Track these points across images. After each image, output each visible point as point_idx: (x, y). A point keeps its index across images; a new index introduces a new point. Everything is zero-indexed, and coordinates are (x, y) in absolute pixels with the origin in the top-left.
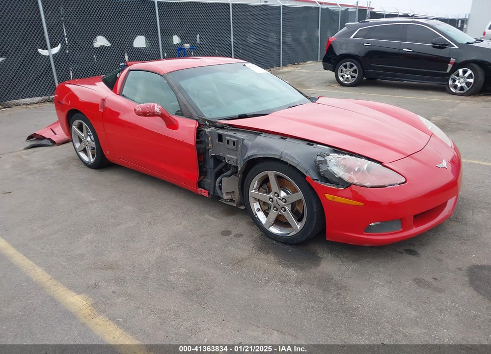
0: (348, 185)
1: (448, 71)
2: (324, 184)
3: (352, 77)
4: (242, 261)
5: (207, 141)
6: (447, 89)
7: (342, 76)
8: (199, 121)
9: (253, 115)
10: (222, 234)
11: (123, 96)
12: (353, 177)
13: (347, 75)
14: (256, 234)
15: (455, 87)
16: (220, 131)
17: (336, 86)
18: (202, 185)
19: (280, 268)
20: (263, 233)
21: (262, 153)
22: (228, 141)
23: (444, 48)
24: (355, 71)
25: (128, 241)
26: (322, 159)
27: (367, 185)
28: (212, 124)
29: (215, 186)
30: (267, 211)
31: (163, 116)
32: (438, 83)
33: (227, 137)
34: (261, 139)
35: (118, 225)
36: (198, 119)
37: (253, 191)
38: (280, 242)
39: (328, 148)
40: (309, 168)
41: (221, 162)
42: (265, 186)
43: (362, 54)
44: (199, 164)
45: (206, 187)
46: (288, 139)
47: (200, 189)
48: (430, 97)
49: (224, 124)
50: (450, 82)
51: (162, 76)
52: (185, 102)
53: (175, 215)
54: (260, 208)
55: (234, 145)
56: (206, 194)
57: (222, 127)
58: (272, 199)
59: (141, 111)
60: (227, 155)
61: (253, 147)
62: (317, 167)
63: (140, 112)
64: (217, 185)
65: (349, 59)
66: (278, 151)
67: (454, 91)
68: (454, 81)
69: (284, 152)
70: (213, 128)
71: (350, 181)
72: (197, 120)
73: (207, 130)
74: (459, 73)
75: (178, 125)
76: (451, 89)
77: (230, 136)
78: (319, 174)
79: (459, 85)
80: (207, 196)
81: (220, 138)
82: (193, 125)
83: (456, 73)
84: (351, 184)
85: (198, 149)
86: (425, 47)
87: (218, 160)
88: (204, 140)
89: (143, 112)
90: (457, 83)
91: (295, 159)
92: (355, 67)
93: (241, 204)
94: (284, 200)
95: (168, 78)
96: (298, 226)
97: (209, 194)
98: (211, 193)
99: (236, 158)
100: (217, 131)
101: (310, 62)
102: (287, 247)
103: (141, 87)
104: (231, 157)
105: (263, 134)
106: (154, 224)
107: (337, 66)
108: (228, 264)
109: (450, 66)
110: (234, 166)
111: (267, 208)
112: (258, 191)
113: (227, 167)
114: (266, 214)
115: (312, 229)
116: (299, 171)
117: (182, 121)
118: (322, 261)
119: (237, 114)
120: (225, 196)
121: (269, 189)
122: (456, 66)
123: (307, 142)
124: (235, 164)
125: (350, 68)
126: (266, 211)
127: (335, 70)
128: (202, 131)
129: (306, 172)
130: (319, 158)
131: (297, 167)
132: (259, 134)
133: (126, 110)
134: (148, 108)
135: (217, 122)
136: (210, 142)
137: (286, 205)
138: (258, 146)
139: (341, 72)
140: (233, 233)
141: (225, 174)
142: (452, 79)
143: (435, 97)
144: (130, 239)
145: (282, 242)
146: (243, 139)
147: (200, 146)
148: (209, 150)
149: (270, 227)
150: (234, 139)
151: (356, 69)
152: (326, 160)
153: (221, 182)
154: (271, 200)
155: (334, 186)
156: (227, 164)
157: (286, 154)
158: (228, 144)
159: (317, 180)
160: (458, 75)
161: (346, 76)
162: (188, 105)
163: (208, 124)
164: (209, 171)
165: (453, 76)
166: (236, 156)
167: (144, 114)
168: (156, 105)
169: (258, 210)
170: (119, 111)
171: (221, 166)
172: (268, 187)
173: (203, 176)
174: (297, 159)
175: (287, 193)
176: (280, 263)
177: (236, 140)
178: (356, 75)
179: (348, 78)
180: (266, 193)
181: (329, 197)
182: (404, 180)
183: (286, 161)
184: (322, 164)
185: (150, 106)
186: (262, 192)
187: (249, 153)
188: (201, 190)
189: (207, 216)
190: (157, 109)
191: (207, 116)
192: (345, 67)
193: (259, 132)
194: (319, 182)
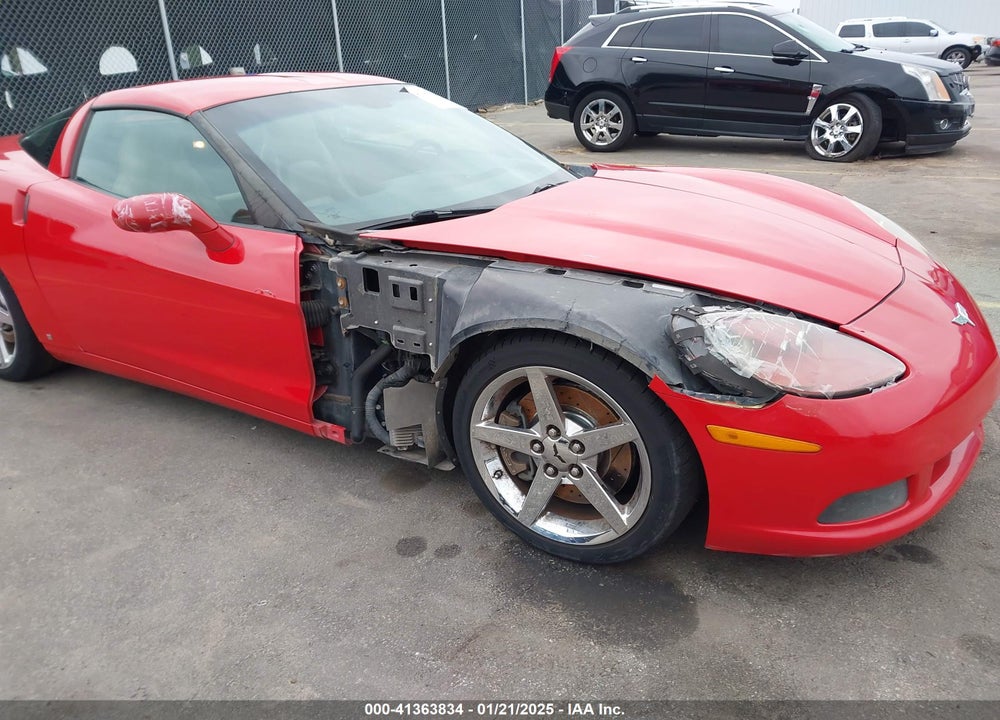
0: (773, 395)
1: (809, 111)
2: (701, 397)
3: (612, 131)
4: (476, 636)
5: (330, 290)
6: (808, 149)
7: (589, 131)
8: (305, 236)
9: (454, 212)
10: (399, 551)
11: (80, 180)
12: (785, 371)
13: (601, 125)
14: (497, 541)
15: (825, 144)
16: (370, 262)
17: (579, 153)
18: (324, 412)
19: (593, 649)
20: (513, 536)
21: (505, 317)
22: (396, 287)
23: (797, 63)
24: (616, 118)
25: (122, 603)
26: (688, 324)
27: (823, 391)
28: (344, 241)
29: (363, 412)
30: (523, 477)
31: (197, 227)
32: (786, 137)
33: (391, 278)
34: (494, 276)
35: (89, 550)
36: (301, 229)
37: (483, 425)
38: (569, 560)
39: (681, 290)
40: (655, 354)
41: (375, 346)
42: (514, 407)
43: (630, 82)
44: (313, 355)
45: (338, 416)
46: (568, 273)
47: (319, 424)
48: (778, 166)
49: (380, 240)
50: (814, 135)
51: (186, 119)
52: (259, 184)
53: (254, 503)
54: (501, 467)
55: (414, 296)
56: (338, 436)
57: (375, 250)
58: (541, 443)
59: (131, 216)
60: (396, 327)
61: (476, 301)
62: (674, 346)
63: (129, 220)
64: (369, 407)
65: (604, 93)
66: (555, 307)
67: (823, 154)
68: (822, 131)
69: (575, 310)
70: (346, 254)
71: (779, 384)
72: (298, 234)
73: (330, 260)
74: (830, 116)
75: (243, 249)
76: (817, 148)
77: (401, 273)
78: (683, 368)
79: (833, 140)
80: (343, 441)
81: (371, 279)
82: (289, 248)
83: (824, 114)
84: (782, 393)
85: (307, 314)
86: (759, 62)
87: (366, 340)
88: (324, 289)
89: (137, 220)
90: (827, 136)
91: (610, 329)
92: (616, 109)
93: (441, 457)
94: (577, 446)
95: (205, 122)
96: (624, 517)
97: (347, 434)
98: (355, 433)
99: (423, 333)
100: (359, 262)
101: (510, 106)
102: (590, 573)
103: (130, 158)
104: (406, 332)
105: (497, 263)
106: (196, 538)
107: (578, 109)
108: (438, 655)
109: (812, 100)
110: (416, 356)
111: (523, 467)
112: (497, 421)
113: (395, 358)
114: (524, 485)
115: (667, 524)
116: (623, 363)
117: (251, 238)
118: (699, 611)
119: (408, 211)
120: (394, 440)
121: (527, 417)
122: (824, 101)
123: (623, 279)
124: (420, 351)
125: (606, 112)
126: (521, 476)
127: (572, 116)
128: (314, 262)
129: (649, 366)
130: (680, 324)
131: (622, 354)
132: (485, 264)
133: (91, 219)
134: (153, 207)
135: (358, 235)
136: (341, 293)
137: (584, 459)
138: (490, 297)
139: (587, 122)
140: (432, 544)
141: (391, 377)
142: (816, 127)
143: (787, 165)
144: (128, 595)
145: (574, 562)
146: (442, 282)
147: (313, 304)
148: (338, 315)
149: (535, 521)
150: (413, 282)
151: (618, 114)
152: (701, 329)
153: (380, 400)
154: (537, 446)
155: (732, 401)
156: (393, 351)
157: (583, 317)
158: (396, 294)
159: (679, 386)
160: (828, 119)
161: (598, 129)
162: (268, 194)
163: (331, 242)
164: (343, 375)
165: (819, 122)
166: (421, 327)
167: (143, 224)
168: (175, 198)
169: (499, 474)
170: (70, 222)
171: (375, 356)
172: (523, 410)
173: (326, 387)
174: (614, 328)
175: (586, 427)
176: (586, 631)
177: (418, 282)
178: (619, 126)
179: (602, 134)
180: (520, 427)
181: (720, 432)
182: (902, 369)
183: (584, 336)
184: (691, 339)
185: (160, 201)
186: (506, 425)
187: (466, 321)
188: (325, 427)
189: (348, 499)
190: (180, 207)
191: (327, 221)
192: (596, 109)
193: (483, 257)
194: (686, 392)
